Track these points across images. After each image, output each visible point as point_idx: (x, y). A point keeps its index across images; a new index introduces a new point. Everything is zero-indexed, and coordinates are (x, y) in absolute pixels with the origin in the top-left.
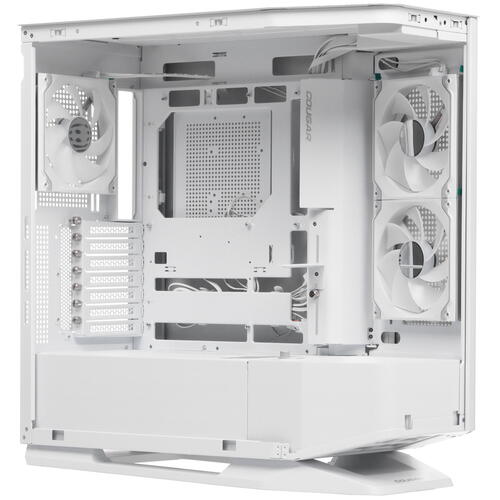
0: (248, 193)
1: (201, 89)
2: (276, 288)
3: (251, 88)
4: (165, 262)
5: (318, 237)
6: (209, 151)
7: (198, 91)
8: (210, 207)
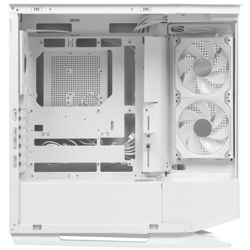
0: (93, 93)
1: (66, 38)
2: (113, 143)
3: (99, 39)
4: (42, 130)
5: (149, 117)
6: (66, 71)
7: (64, 40)
8: (67, 100)
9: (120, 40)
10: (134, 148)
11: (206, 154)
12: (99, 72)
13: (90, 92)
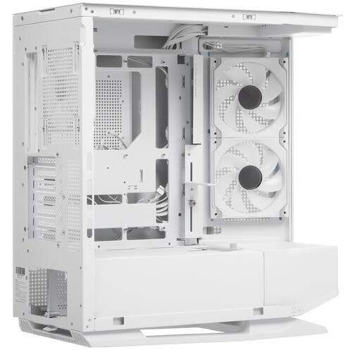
9: (151, 58)
10: (167, 205)
11: (253, 212)
12: (120, 103)
13: (109, 130)
